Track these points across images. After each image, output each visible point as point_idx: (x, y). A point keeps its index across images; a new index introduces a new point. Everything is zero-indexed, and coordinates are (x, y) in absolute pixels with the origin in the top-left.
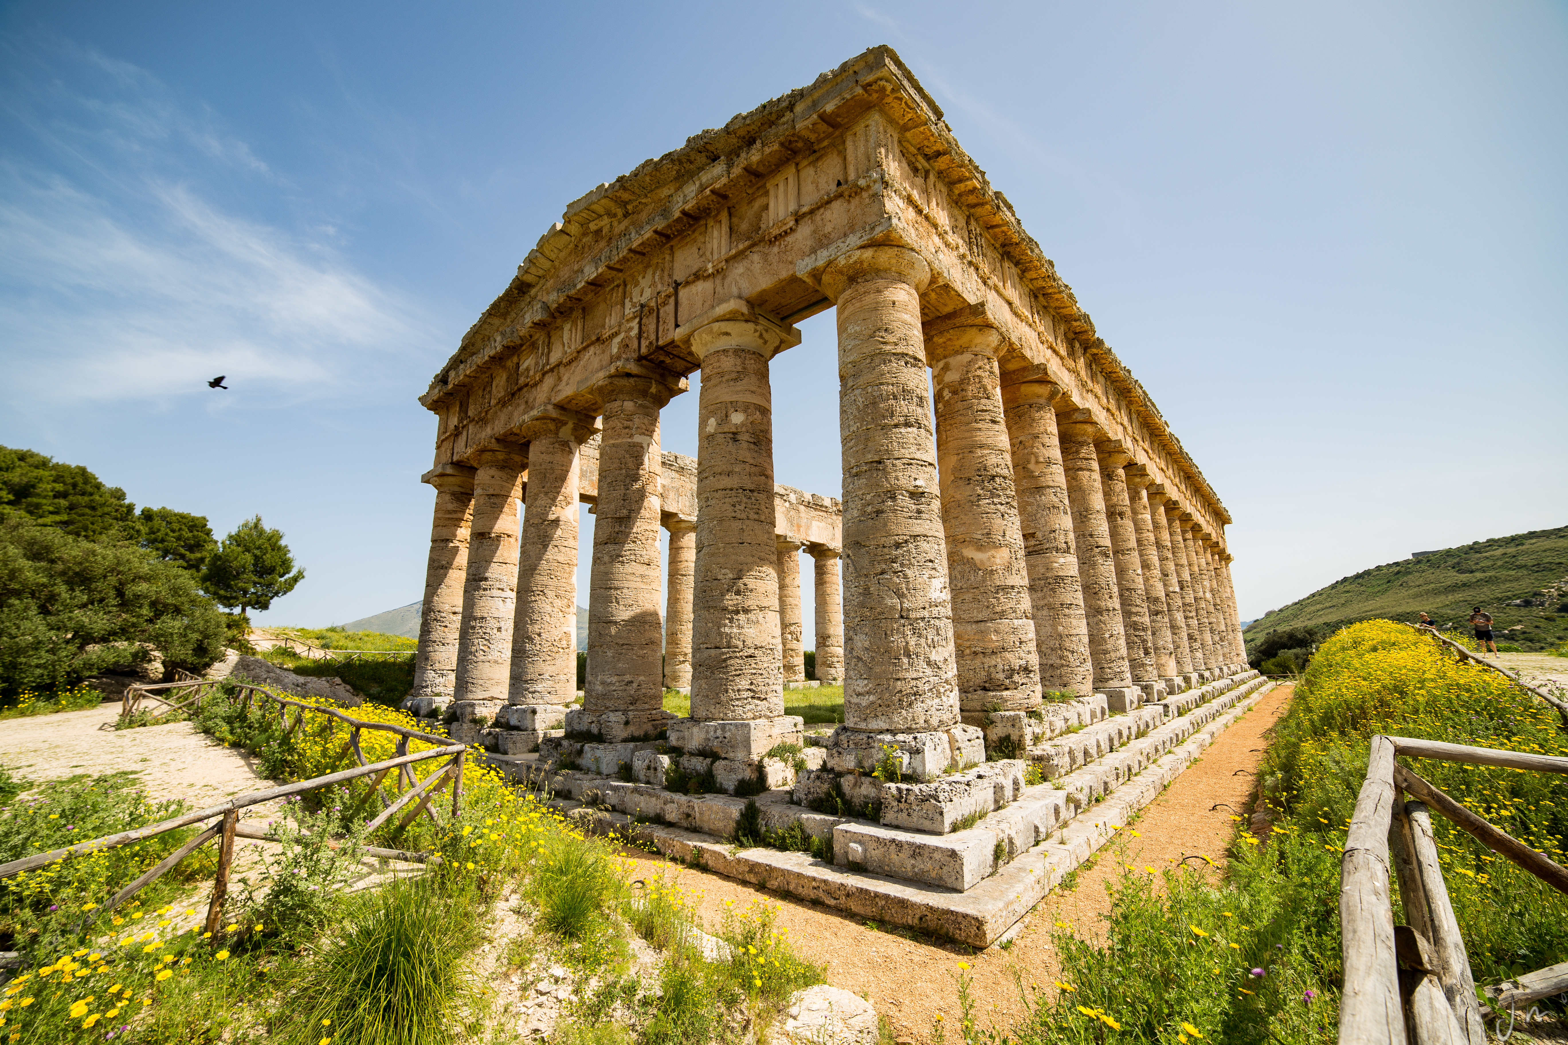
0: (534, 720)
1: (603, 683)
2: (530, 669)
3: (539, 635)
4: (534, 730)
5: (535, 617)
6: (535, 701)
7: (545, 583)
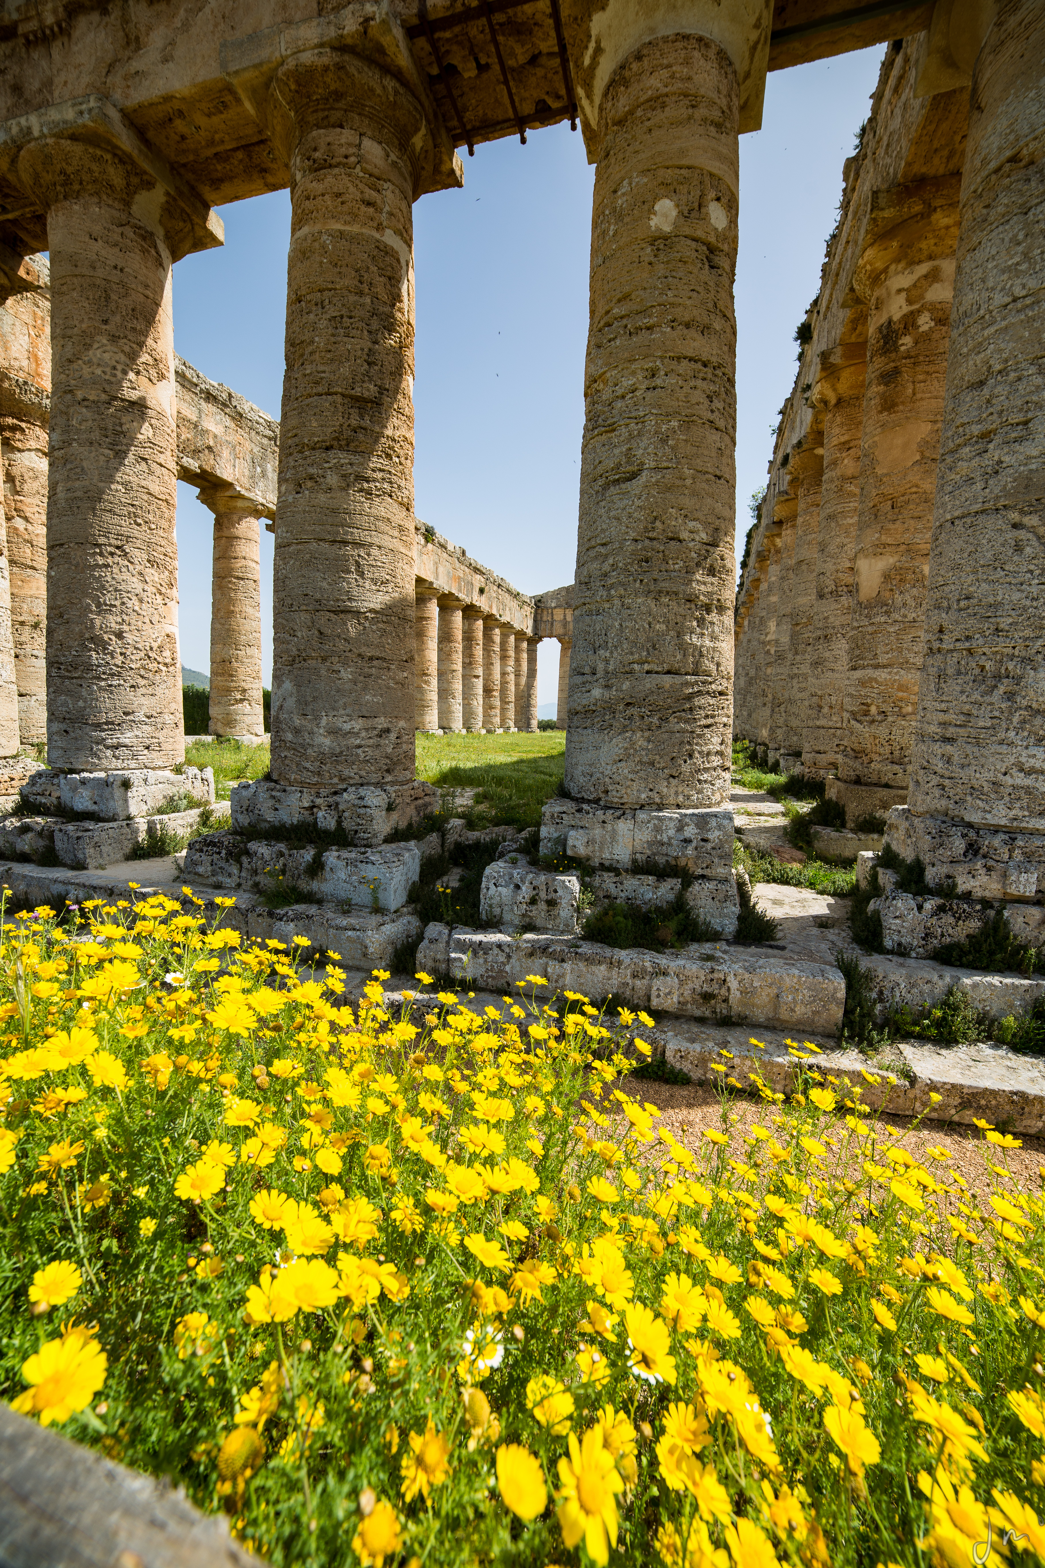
0: (126, 801)
1: (333, 732)
2: (105, 702)
3: (120, 635)
4: (129, 818)
5: (108, 598)
6: (119, 764)
7: (125, 531)
